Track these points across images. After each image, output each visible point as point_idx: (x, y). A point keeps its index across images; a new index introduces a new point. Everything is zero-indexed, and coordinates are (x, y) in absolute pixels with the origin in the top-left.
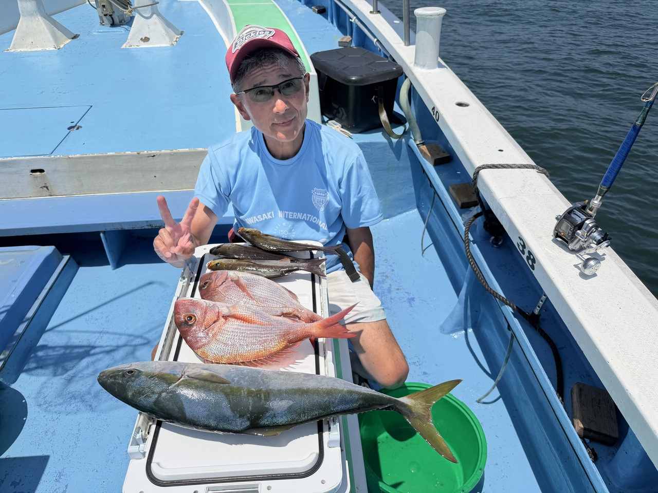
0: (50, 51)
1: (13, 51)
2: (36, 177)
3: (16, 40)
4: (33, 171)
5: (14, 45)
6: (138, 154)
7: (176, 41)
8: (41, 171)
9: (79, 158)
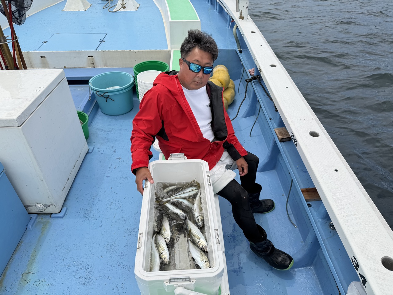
0: (82, 11)
1: (65, 11)
2: (90, 59)
3: (67, 6)
4: (89, 56)
5: (66, 8)
6: (130, 51)
7: (137, 9)
8: (92, 56)
9: (107, 52)
